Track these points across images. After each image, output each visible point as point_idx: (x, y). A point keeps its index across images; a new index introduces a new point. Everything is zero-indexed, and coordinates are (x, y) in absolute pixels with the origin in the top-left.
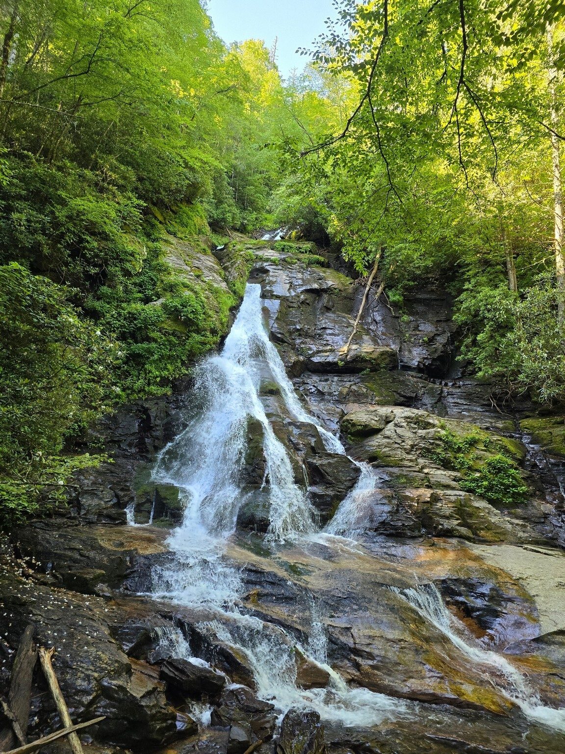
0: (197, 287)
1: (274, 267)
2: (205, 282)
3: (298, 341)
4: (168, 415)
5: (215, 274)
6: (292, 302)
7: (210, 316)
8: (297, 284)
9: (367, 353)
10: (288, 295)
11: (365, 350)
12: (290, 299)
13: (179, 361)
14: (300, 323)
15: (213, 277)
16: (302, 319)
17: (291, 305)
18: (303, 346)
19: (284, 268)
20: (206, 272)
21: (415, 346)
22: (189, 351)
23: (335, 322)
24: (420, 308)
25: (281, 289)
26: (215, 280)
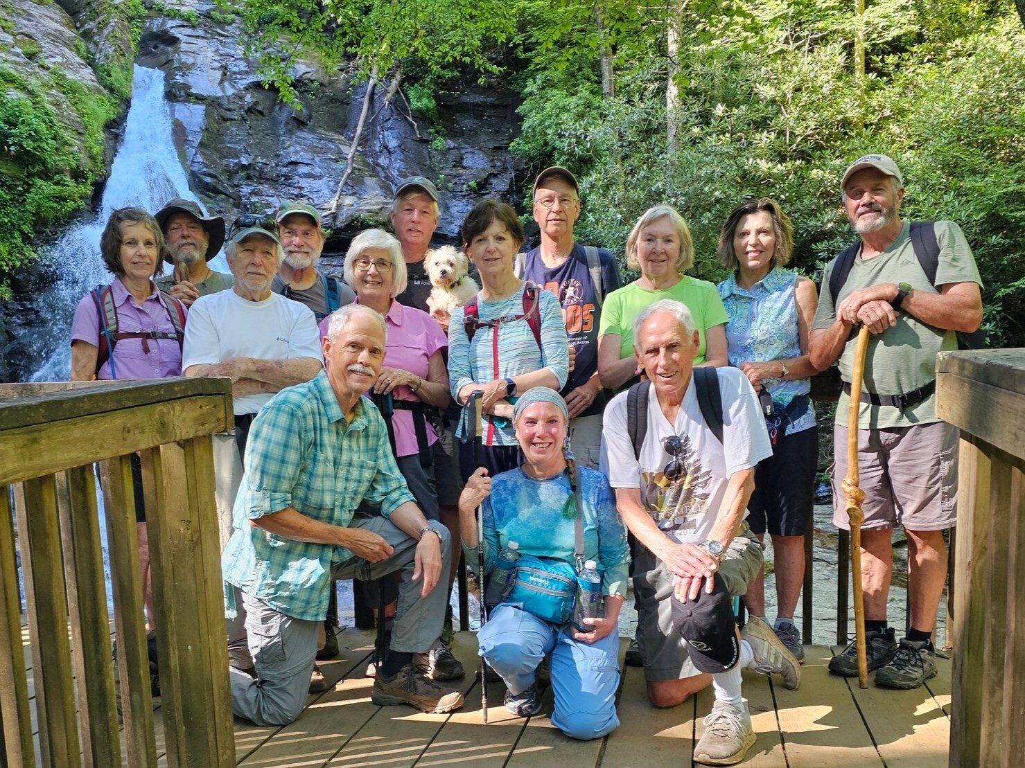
0: (33, 80)
1: (189, 31)
2: (48, 68)
3: (246, 190)
4: (11, 337)
5: (66, 50)
6: (229, 110)
7: (66, 143)
8: (235, 69)
9: (370, 211)
10: (220, 94)
11: (368, 208)
12: (225, 102)
13: (17, 234)
14: (247, 152)
15: (63, 56)
16: (250, 145)
17: (228, 115)
18: (254, 199)
19: (209, 35)
20: (46, 45)
21: (454, 197)
22: (34, 215)
23: (314, 150)
24: (468, 123)
25: (205, 82)
26: (67, 65)
